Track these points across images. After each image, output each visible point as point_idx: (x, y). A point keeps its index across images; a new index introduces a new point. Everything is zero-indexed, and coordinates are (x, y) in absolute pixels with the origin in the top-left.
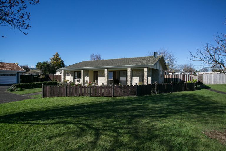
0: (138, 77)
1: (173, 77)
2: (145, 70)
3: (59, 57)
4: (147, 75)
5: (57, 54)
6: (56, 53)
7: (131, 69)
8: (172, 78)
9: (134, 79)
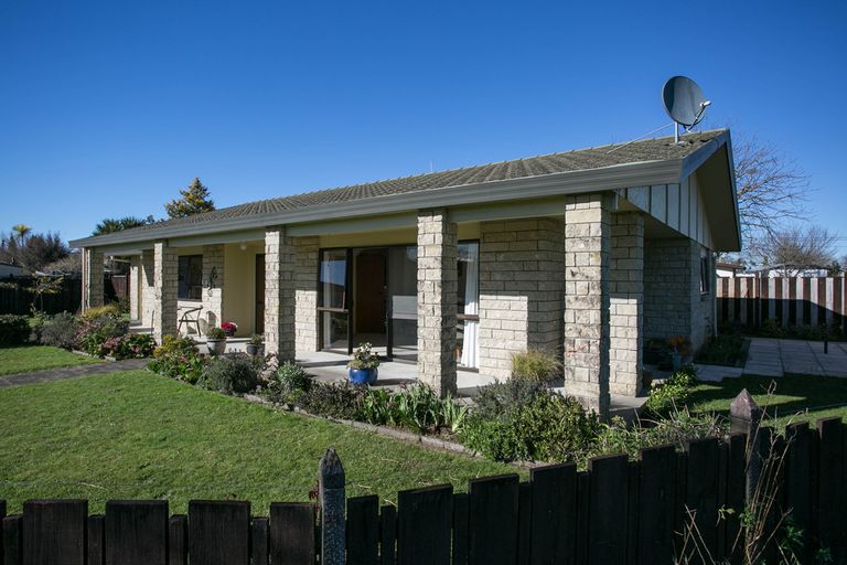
0: (521, 293)
1: (772, 295)
2: (584, 220)
3: (207, 199)
4: (595, 273)
5: (198, 186)
6: (192, 183)
7: (445, 223)
8: (766, 301)
9: (491, 315)
